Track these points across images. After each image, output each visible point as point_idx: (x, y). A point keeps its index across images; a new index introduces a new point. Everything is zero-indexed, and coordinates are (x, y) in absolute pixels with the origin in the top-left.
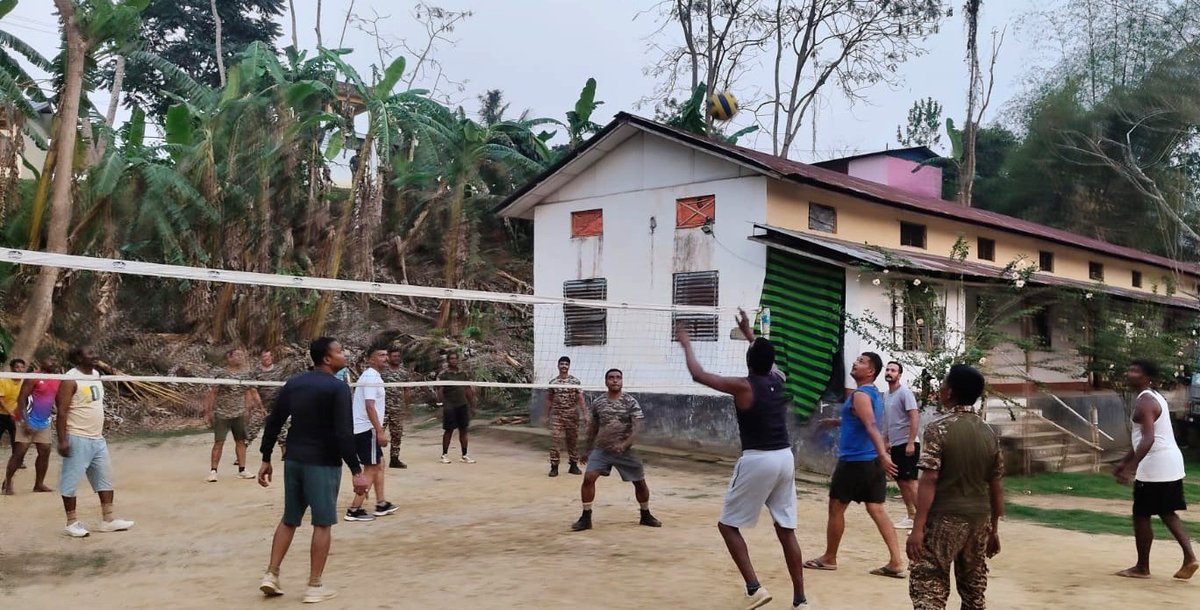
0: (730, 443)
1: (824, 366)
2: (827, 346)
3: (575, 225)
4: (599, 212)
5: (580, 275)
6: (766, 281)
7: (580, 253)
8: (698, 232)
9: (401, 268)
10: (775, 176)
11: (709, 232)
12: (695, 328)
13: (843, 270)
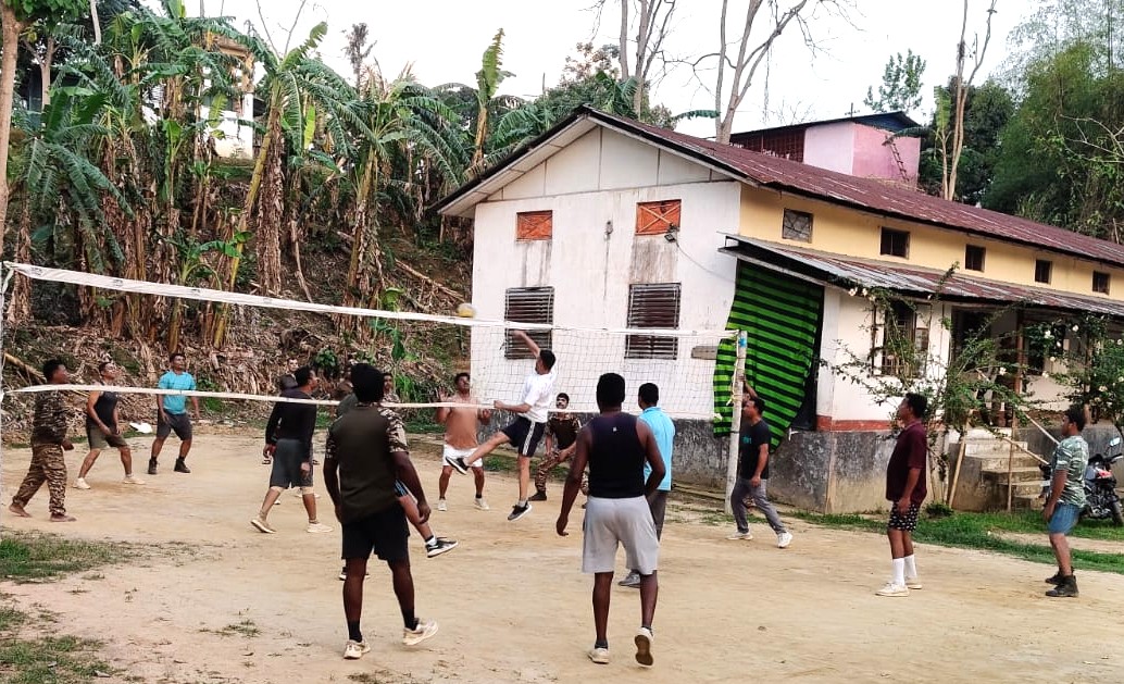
0: (686, 468)
1: (795, 391)
2: (799, 369)
3: (520, 226)
4: (548, 214)
5: (524, 281)
6: (737, 298)
7: (526, 258)
8: (660, 239)
9: (295, 258)
10: (753, 184)
11: (673, 240)
12: (652, 344)
13: (822, 289)
